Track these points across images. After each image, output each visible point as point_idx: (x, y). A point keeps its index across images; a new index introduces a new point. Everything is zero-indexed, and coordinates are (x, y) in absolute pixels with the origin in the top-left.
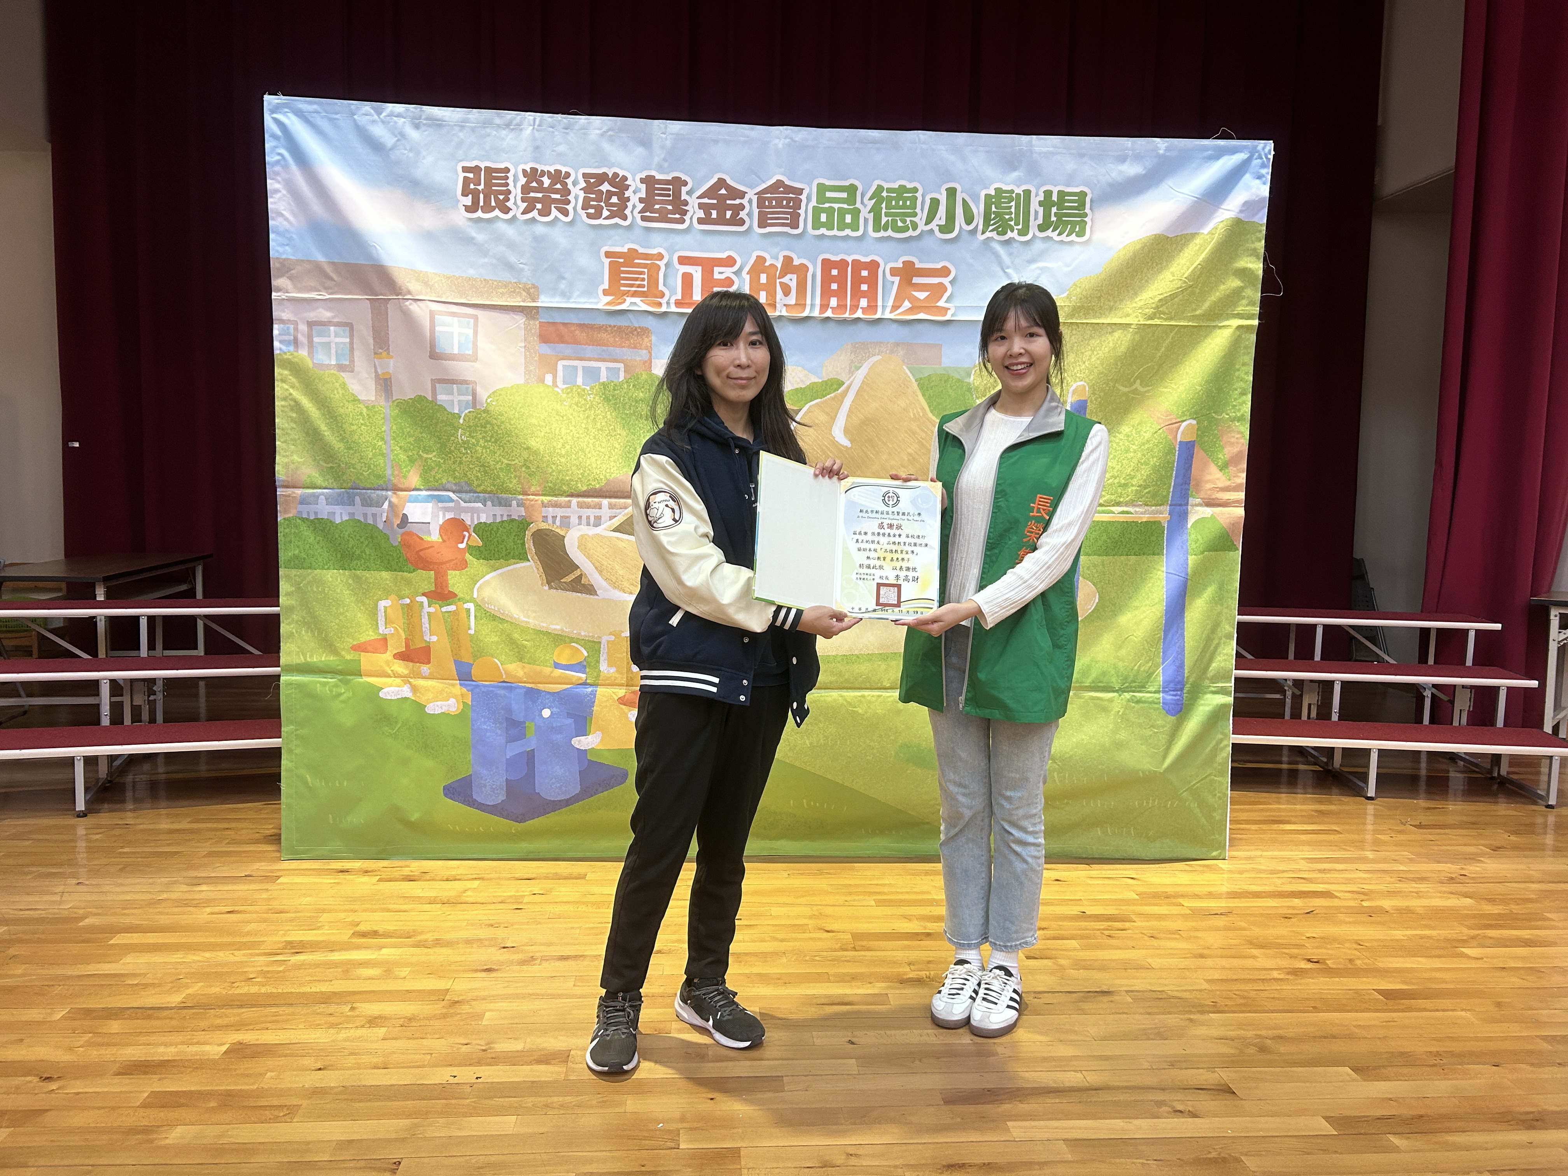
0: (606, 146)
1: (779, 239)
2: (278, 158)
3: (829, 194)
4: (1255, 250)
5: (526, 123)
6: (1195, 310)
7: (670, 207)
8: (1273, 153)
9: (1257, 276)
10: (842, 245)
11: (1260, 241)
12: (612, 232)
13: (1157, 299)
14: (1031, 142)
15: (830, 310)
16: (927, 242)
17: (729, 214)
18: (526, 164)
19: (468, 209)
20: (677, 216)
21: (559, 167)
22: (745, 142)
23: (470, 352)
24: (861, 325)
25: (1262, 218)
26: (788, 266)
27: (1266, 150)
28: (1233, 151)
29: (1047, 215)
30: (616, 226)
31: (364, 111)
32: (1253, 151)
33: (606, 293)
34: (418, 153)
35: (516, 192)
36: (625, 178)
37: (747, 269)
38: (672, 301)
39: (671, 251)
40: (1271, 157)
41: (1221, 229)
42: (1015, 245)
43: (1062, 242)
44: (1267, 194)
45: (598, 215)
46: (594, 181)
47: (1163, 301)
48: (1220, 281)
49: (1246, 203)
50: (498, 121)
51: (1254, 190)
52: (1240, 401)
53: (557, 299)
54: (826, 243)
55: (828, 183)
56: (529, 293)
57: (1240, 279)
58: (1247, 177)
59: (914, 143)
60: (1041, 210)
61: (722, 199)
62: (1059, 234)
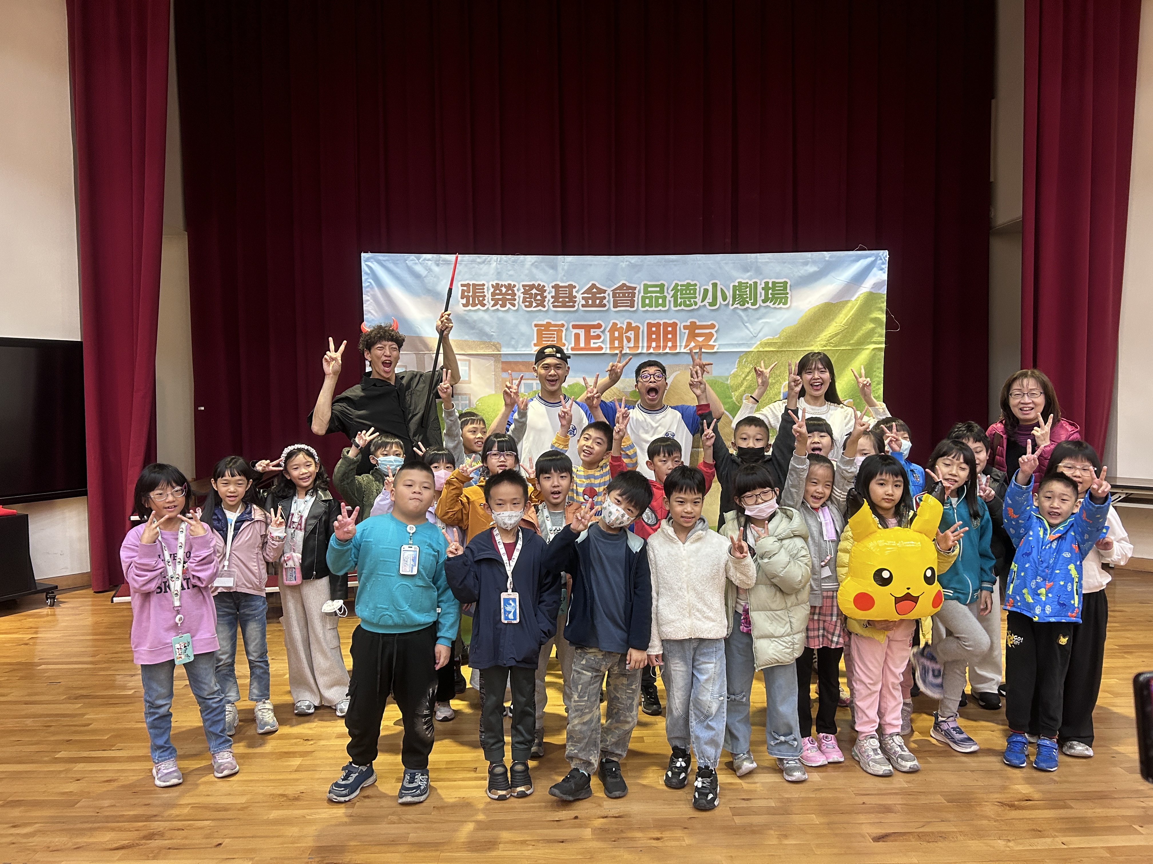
0: (534, 270)
1: (625, 314)
2: (368, 284)
3: (650, 289)
4: (881, 307)
5: (493, 260)
6: (850, 341)
7: (567, 300)
8: (888, 256)
9: (883, 322)
10: (657, 315)
11: (883, 303)
12: (537, 314)
13: (828, 336)
14: (756, 257)
15: (652, 349)
16: (703, 311)
17: (598, 301)
18: (493, 281)
19: (464, 305)
20: (571, 304)
21: (510, 282)
22: (605, 265)
23: (467, 379)
24: (669, 356)
25: (884, 291)
26: (629, 326)
27: (884, 255)
28: (866, 257)
29: (766, 294)
30: (540, 310)
31: (411, 258)
32: (877, 257)
33: (535, 345)
34: (438, 278)
35: (489, 296)
36: (544, 286)
37: (608, 329)
38: (570, 348)
39: (568, 322)
40: (887, 259)
41: (862, 298)
42: (749, 311)
43: (775, 308)
44: (886, 278)
45: (530, 306)
46: (527, 289)
47: (832, 337)
48: (863, 325)
49: (874, 284)
50: (479, 260)
51: (878, 277)
52: (877, 388)
53: (511, 349)
54: (648, 315)
55: (649, 283)
56: (496, 347)
57: (873, 324)
58: (875, 270)
59: (694, 260)
60: (763, 292)
61: (594, 294)
62: (773, 304)
